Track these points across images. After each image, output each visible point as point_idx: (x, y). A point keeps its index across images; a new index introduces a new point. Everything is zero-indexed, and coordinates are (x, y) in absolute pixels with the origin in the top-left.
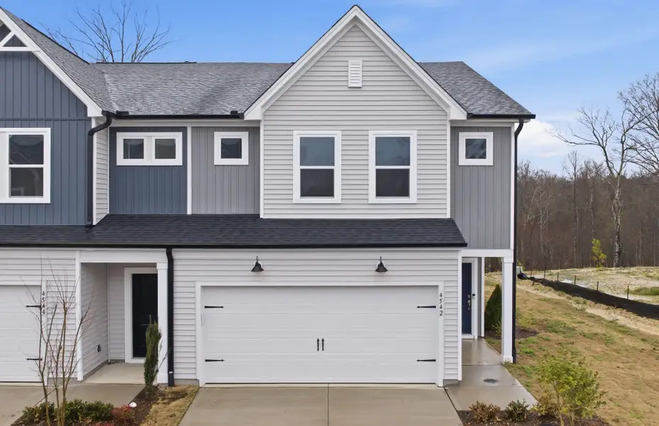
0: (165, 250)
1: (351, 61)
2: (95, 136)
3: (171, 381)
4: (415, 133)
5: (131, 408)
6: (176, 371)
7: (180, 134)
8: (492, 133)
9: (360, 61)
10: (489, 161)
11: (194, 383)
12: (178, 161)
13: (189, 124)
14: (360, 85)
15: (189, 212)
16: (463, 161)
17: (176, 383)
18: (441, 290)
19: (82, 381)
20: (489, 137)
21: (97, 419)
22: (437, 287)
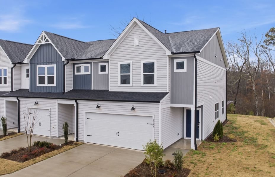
0: (75, 100)
1: (135, 36)
2: (66, 66)
3: (77, 141)
4: (156, 61)
5: (60, 146)
6: (79, 138)
7: (90, 64)
8: (186, 59)
9: (138, 36)
10: (185, 70)
11: (82, 142)
12: (89, 73)
13: (92, 61)
14: (138, 45)
15: (92, 89)
16: (176, 70)
17: (79, 141)
18: (153, 118)
19: (58, 138)
20: (185, 61)
21: (47, 147)
22: (152, 117)
